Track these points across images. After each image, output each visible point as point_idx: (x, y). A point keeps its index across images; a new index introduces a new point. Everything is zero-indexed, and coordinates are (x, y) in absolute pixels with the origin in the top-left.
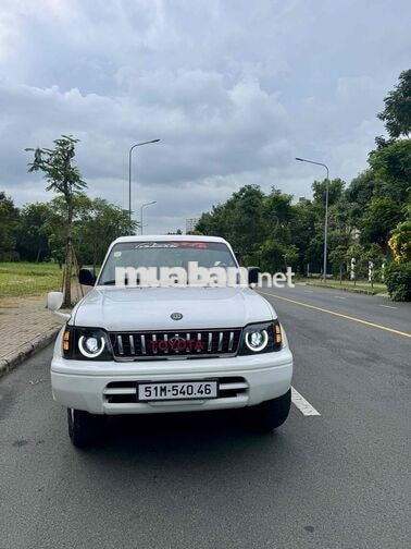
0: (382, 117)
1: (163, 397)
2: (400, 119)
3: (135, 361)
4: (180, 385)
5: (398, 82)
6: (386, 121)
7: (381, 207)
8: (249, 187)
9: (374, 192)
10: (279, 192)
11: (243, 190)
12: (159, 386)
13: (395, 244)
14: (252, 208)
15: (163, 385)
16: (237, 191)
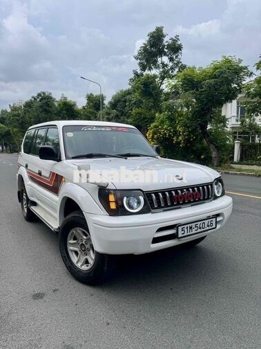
0: (136, 58)
1: (191, 233)
2: (147, 61)
3: (164, 211)
4: (199, 223)
5: (147, 38)
6: (139, 61)
7: (138, 113)
8: (44, 93)
9: (127, 104)
10: (65, 98)
11: (39, 95)
12: (188, 226)
13: (151, 135)
14: (47, 108)
15: (190, 225)
16: (35, 95)
